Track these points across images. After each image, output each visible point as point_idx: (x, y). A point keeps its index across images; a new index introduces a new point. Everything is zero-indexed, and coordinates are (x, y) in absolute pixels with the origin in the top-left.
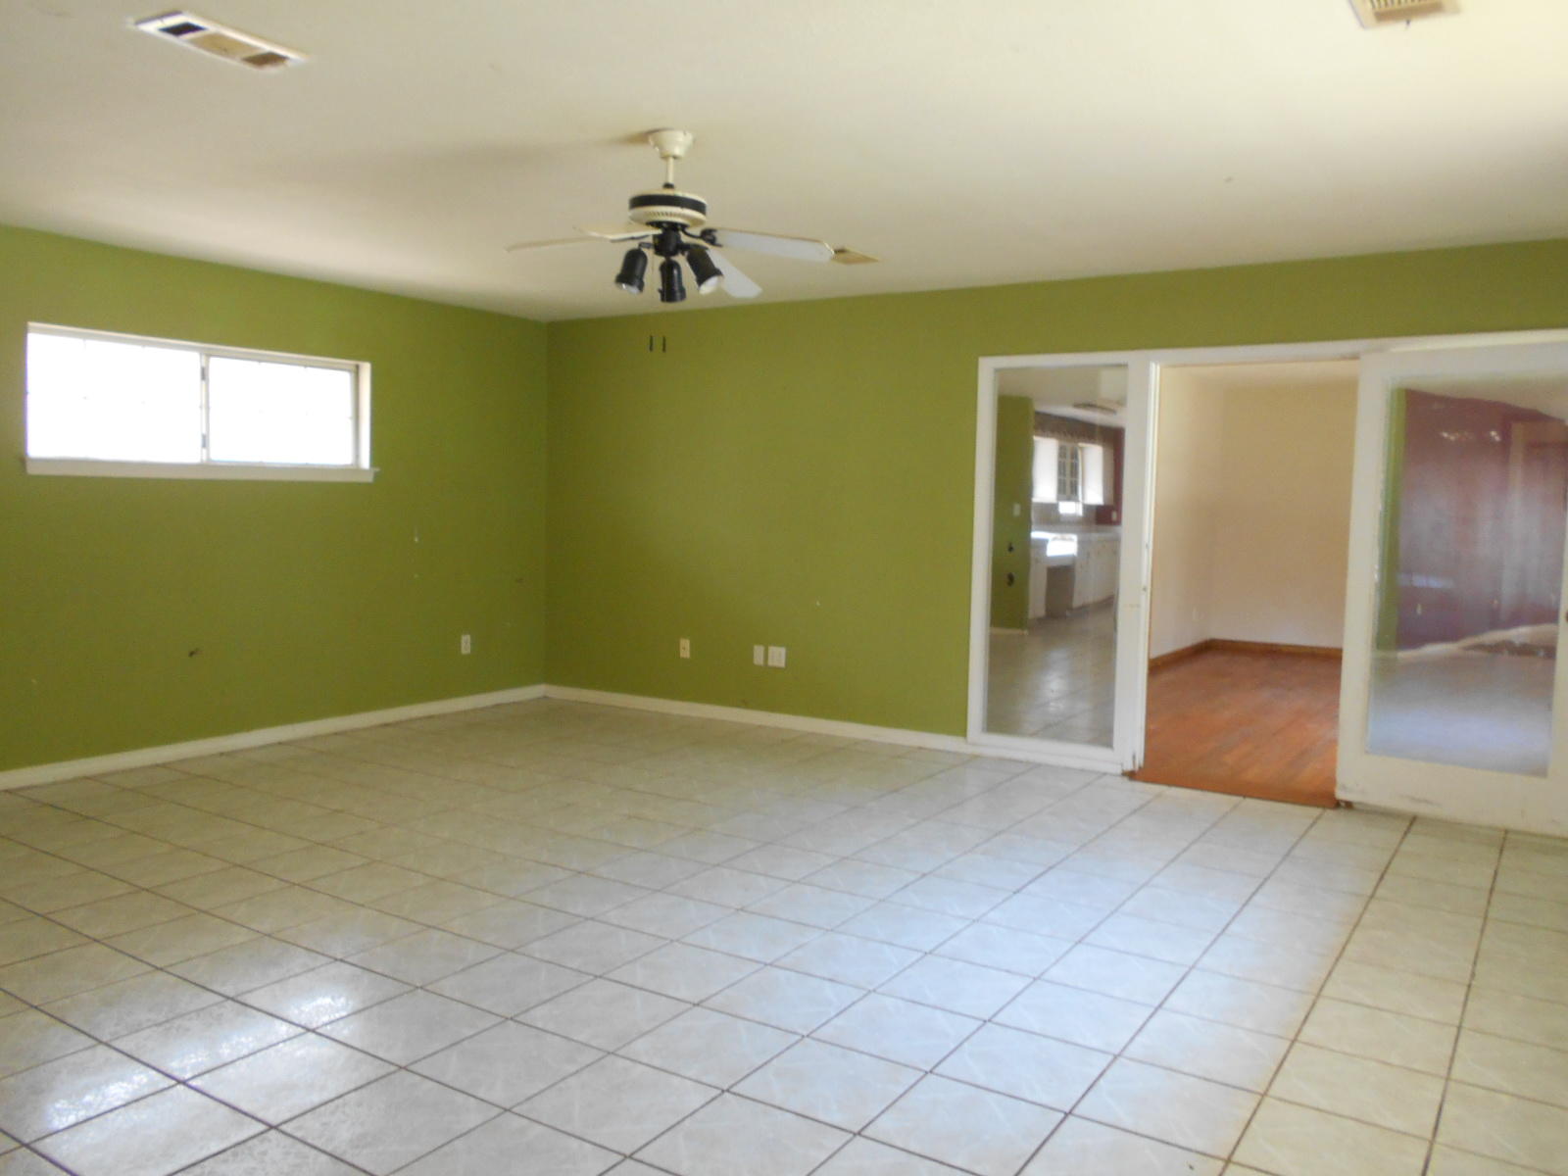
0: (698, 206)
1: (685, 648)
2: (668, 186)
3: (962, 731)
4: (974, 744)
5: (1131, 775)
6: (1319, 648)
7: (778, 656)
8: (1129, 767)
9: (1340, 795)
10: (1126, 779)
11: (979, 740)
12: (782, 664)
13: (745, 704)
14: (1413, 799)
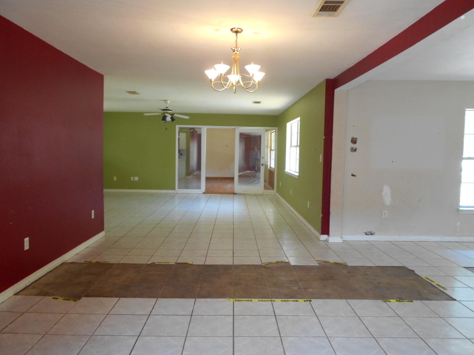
0: (171, 110)
1: (115, 179)
2: (167, 107)
3: (175, 189)
4: (177, 191)
5: (204, 193)
6: (211, 177)
7: (136, 179)
8: (204, 192)
9: (235, 192)
10: (204, 194)
11: (178, 190)
12: (137, 180)
13: (129, 188)
14: (244, 191)
